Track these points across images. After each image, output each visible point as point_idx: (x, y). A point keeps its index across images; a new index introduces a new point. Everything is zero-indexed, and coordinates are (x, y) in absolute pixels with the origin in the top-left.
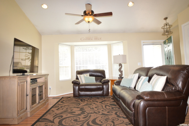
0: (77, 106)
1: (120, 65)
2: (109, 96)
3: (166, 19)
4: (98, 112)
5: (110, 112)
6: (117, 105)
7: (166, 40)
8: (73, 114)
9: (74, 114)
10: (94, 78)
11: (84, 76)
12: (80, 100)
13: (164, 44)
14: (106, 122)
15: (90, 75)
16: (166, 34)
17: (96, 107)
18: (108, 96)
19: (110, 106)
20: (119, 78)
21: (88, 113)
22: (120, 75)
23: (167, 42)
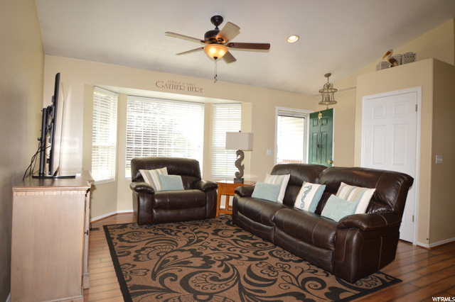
0: (175, 248)
1: (240, 153)
2: (216, 219)
3: (328, 75)
4: (237, 256)
5: (259, 253)
6: (254, 237)
7: (318, 113)
8: (189, 265)
9: (192, 265)
10: (179, 177)
11: (158, 173)
12: (160, 232)
13: (310, 118)
14: (276, 273)
15: (170, 172)
16: (327, 103)
17: (219, 246)
18: (213, 219)
19: (245, 241)
20: (235, 179)
21: (222, 261)
22: (237, 174)
23: (319, 118)
